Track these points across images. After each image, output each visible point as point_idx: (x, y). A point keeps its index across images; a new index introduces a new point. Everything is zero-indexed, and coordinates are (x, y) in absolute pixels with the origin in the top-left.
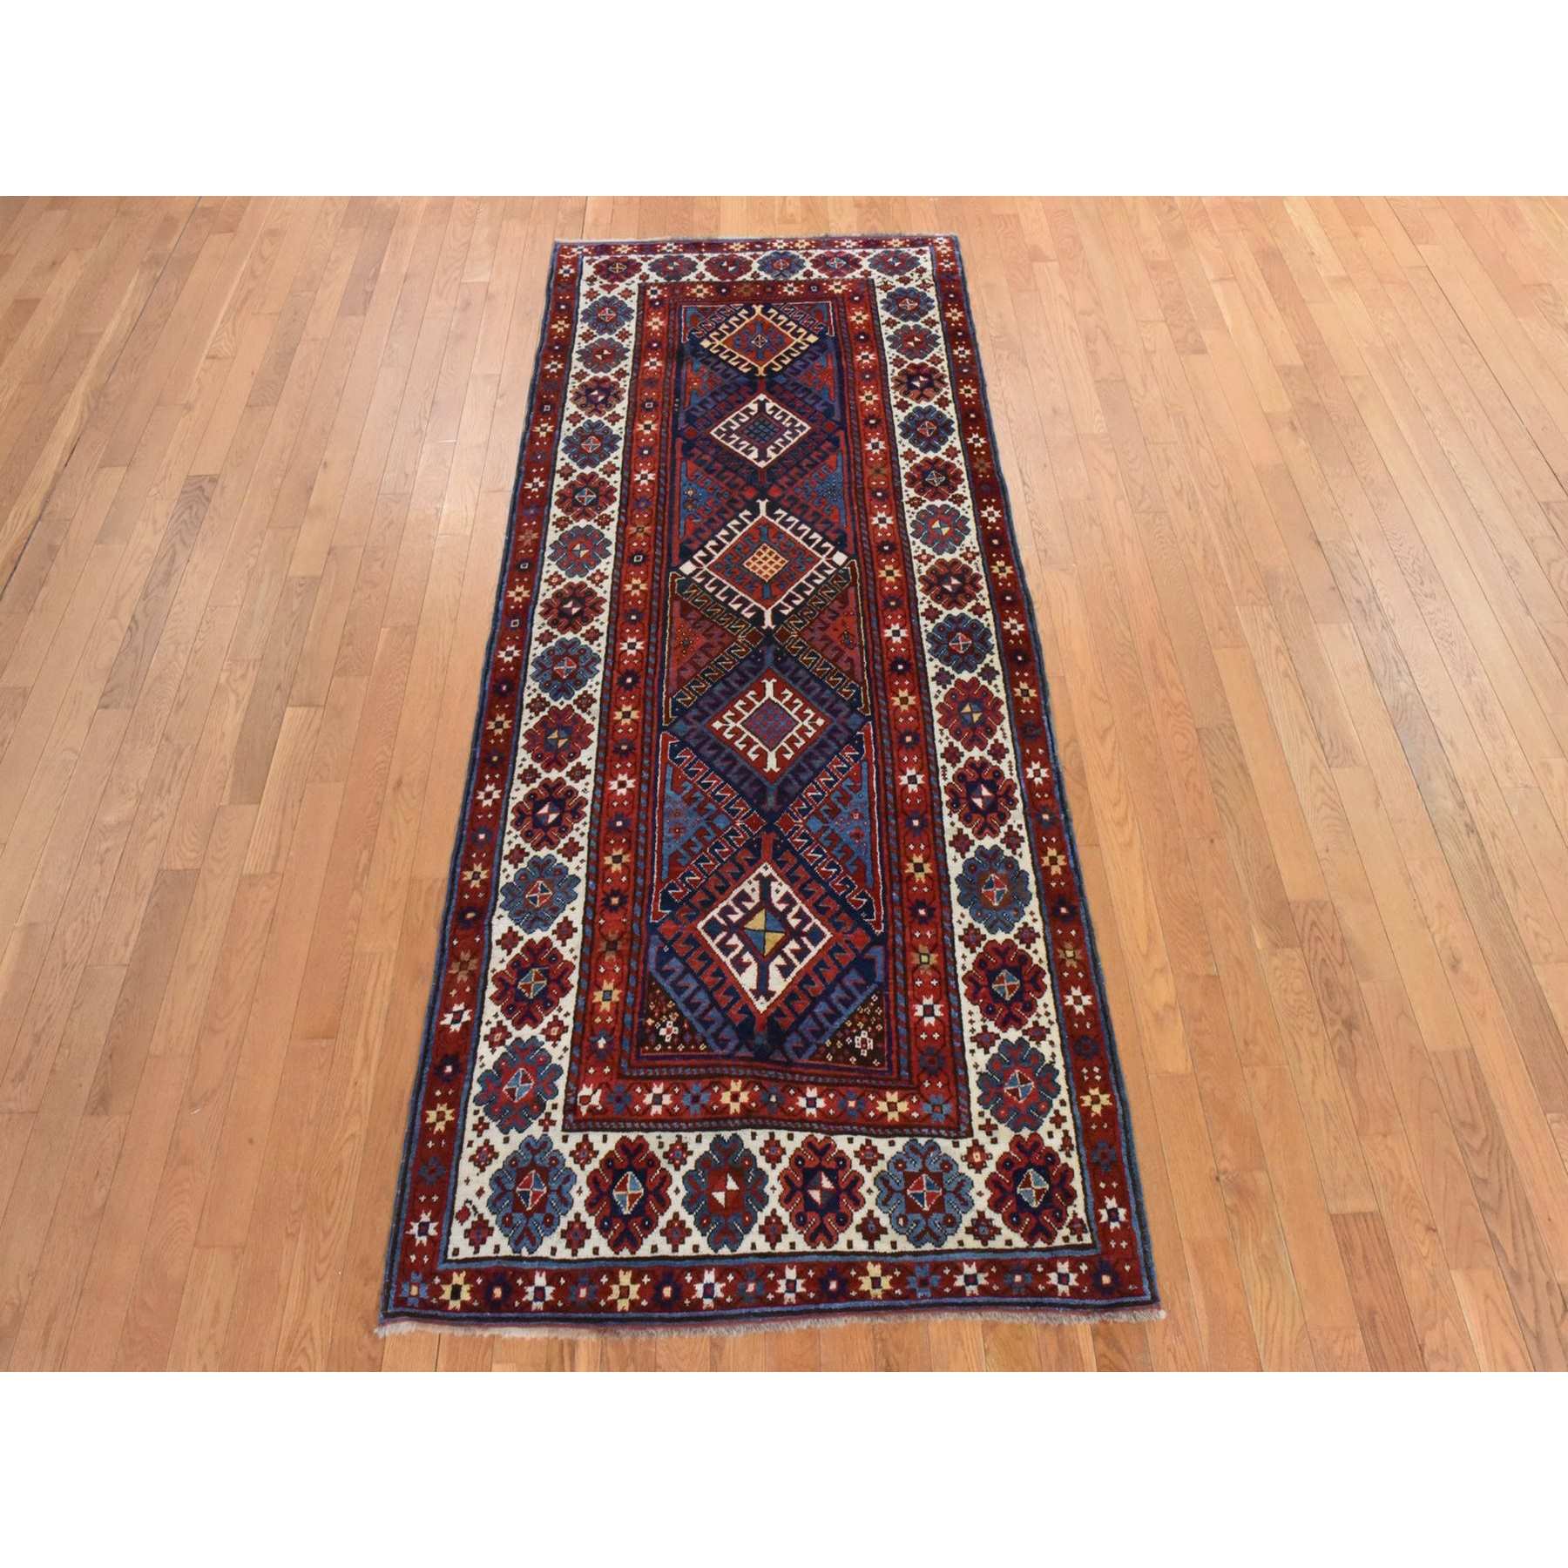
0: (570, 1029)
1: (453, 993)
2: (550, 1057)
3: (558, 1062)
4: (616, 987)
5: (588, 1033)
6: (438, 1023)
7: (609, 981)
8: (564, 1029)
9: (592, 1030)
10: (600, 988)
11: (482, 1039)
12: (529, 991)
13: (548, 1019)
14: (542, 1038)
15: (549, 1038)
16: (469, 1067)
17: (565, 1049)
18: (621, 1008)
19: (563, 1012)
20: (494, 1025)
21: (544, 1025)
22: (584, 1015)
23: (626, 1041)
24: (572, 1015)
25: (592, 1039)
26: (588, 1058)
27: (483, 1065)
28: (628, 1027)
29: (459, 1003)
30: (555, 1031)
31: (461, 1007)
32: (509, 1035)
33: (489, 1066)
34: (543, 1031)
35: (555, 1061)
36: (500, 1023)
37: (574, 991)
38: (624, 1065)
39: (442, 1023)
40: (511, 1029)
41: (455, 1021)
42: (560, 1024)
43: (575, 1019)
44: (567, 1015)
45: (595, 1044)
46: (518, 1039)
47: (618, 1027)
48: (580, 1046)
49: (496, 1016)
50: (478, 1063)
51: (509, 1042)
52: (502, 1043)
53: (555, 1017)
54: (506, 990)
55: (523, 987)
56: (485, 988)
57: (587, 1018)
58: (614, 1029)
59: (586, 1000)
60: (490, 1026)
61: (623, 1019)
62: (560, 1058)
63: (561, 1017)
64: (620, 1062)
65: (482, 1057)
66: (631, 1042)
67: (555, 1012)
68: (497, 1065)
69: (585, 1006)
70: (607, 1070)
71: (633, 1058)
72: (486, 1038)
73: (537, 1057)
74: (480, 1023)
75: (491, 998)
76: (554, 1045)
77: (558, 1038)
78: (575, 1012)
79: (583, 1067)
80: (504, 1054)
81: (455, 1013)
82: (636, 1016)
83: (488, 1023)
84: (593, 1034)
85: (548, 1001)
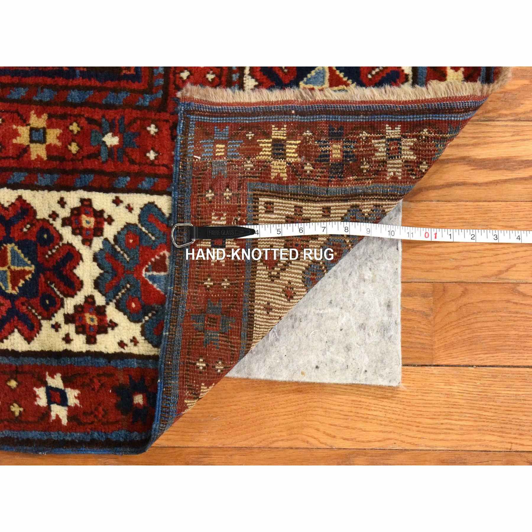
0: (86, 195)
1: (16, 409)
2: (128, 226)
3: (137, 211)
4: (25, 122)
5: (94, 164)
6: (66, 429)
7: (16, 134)
8: (86, 204)
9: (89, 157)
10: (26, 150)
11: (93, 348)
12: (23, 274)
13: (67, 234)
14: (97, 243)
15: (98, 231)
16: (135, 364)
17: (117, 202)
18: (59, 110)
19: (57, 208)
20: (71, 329)
21: (76, 242)
22: (64, 172)
23: (110, 98)
24: (63, 194)
25: (104, 156)
26: (133, 162)
27: (134, 341)
28: (88, 95)
29: (35, 396)
30: (88, 222)
31: (41, 392)
32: (90, 300)
33: (135, 330)
34: (88, 242)
35: (133, 218)
36: (68, 319)
37: (28, 195)
38: (146, 101)
39: (65, 421)
40: (79, 299)
41: (63, 401)
42: (76, 212)
43: (69, 188)
44: (62, 203)
45: (112, 150)
46: (97, 284)
47: (87, 112)
48: (114, 175)
49: (56, 327)
50: (131, 349)
51: (100, 300)
52: (101, 311)
53: (65, 222)
54: (17, 313)
55: (14, 284)
56: (14, 354)
57: (69, 166)
58: (91, 121)
59: (43, 171)
60: (73, 335)
61: (74, 105)
62: (130, 208)
63: (65, 213)
64: (140, 108)
65: (122, 344)
66: (115, 90)
67: (57, 224)
68: (133, 318)
69: (50, 172)
70: (152, 129)
71: (135, 86)
72: (91, 340)
73: (127, 248)
74: (67, 353)
75: (29, 339)
76: (110, 220)
77: (99, 215)
78: (58, 188)
79: (147, 169)
80: (118, 307)
81: (50, 401)
82: (71, 82)
83: (67, 339)
84: (96, 155)
85: (40, 238)
